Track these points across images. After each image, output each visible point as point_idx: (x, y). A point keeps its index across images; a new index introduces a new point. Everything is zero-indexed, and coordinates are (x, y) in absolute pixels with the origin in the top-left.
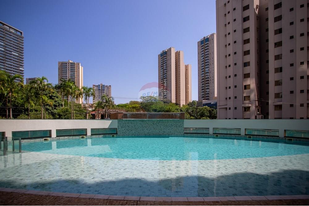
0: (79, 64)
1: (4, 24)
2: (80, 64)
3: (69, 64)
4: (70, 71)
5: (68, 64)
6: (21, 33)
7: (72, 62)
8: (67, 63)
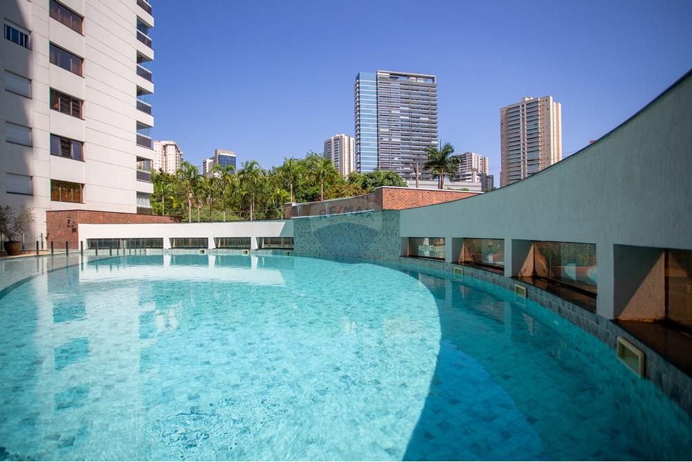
0: (547, 100)
1: (408, 76)
2: (551, 98)
3: (523, 106)
4: (526, 123)
5: (521, 107)
6: (433, 78)
7: (532, 98)
8: (519, 107)
